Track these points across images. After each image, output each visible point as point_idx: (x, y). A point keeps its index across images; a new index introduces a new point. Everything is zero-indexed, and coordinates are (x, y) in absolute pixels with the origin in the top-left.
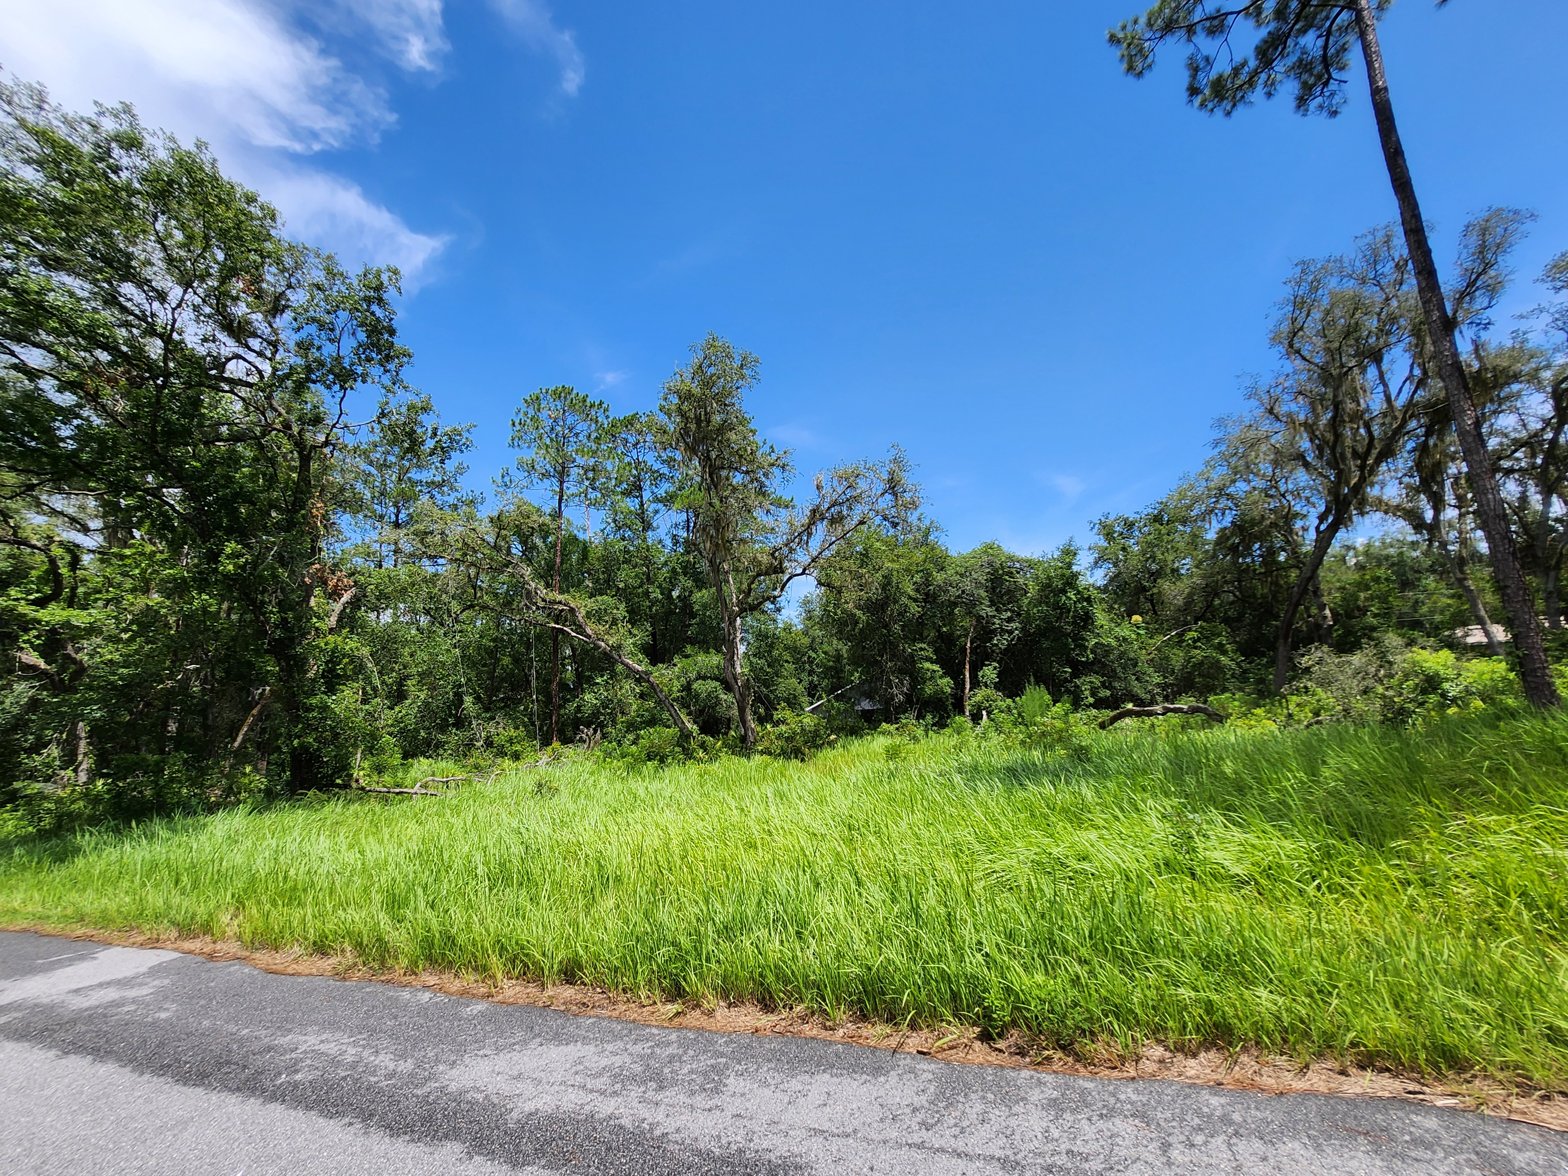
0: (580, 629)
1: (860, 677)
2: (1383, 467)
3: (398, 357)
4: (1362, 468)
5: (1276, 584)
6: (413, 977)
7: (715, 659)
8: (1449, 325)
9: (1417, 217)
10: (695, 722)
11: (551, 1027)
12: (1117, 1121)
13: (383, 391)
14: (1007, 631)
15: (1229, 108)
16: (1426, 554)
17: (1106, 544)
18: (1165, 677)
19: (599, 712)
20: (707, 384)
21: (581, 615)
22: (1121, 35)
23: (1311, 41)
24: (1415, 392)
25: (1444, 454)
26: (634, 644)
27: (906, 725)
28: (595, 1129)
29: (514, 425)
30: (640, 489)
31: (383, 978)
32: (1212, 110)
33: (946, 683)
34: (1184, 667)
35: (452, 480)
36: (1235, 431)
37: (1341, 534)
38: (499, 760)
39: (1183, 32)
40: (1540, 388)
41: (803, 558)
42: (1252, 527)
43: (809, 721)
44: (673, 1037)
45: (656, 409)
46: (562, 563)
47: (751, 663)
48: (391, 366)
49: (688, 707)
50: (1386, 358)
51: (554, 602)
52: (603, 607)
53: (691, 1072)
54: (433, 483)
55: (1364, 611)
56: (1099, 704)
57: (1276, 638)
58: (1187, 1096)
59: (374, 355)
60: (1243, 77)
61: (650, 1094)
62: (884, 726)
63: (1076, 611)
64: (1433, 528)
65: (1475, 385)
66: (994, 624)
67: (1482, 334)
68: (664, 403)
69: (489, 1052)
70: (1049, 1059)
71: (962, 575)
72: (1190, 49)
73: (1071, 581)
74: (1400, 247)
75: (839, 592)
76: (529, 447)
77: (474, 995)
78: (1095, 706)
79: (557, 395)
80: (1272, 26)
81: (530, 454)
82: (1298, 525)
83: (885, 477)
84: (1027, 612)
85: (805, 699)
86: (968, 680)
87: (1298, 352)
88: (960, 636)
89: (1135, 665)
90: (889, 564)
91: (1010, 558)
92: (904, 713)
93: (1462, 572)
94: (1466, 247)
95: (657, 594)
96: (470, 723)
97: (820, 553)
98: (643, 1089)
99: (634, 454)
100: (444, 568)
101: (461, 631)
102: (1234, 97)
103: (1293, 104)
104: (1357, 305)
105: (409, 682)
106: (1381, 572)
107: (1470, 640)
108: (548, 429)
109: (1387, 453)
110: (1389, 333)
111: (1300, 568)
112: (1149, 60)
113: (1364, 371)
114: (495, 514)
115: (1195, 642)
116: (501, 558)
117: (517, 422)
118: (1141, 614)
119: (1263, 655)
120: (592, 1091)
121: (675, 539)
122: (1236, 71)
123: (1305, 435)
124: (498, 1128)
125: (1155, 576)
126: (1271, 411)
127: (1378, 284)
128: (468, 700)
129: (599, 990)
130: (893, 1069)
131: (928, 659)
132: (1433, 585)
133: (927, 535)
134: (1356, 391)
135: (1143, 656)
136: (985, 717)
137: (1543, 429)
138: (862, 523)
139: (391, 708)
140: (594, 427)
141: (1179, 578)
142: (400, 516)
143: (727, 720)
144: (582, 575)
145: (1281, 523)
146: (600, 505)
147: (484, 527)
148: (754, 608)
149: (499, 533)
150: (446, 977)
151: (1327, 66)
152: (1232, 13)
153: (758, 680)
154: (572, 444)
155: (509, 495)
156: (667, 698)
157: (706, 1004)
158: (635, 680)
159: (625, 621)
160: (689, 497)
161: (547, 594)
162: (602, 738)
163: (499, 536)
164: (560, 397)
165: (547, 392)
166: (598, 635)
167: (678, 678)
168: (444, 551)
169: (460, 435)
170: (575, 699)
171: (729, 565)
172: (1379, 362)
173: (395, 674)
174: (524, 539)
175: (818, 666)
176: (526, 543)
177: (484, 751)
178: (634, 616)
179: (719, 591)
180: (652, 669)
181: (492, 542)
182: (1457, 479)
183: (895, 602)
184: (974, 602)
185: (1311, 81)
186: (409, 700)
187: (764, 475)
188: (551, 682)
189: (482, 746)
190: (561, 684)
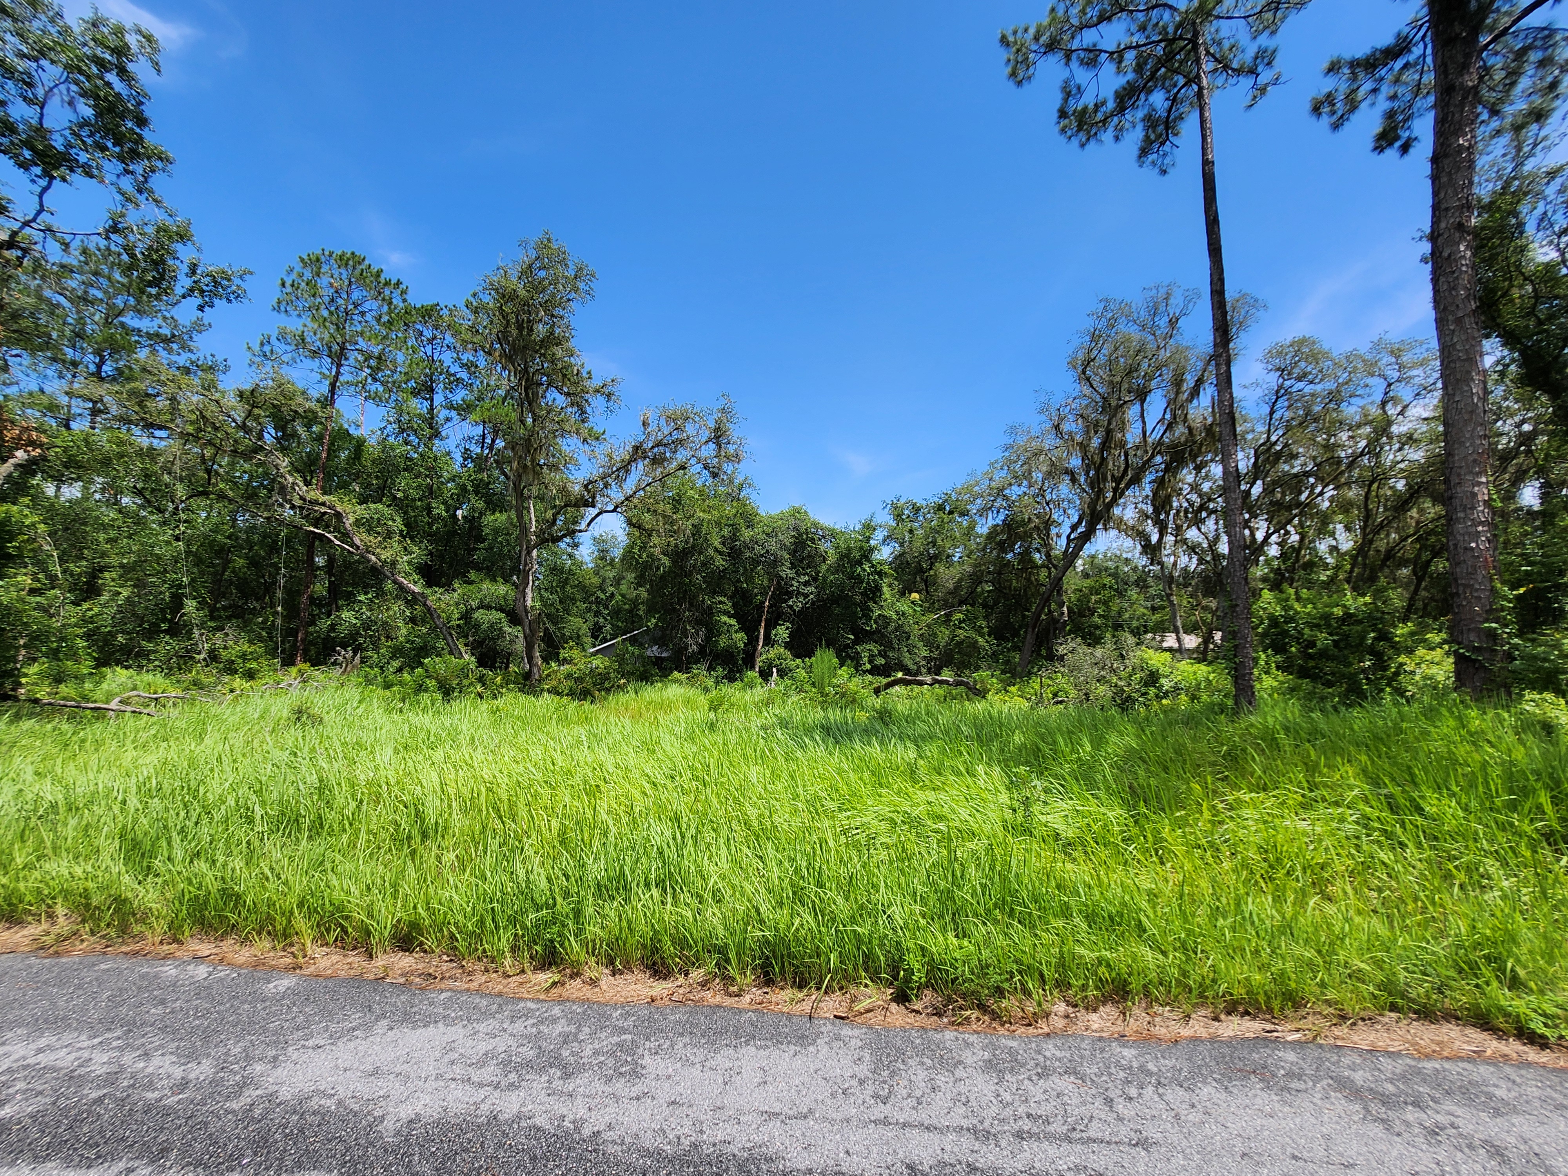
0: (345, 536)
1: (656, 624)
2: (1130, 491)
3: (149, 158)
4: (1115, 490)
5: (1028, 580)
6: (175, 946)
7: (502, 589)
10: (473, 655)
11: (395, 1005)
12: (1055, 1078)
13: (118, 197)
14: (803, 594)
15: (1084, 140)
17: (894, 524)
18: (931, 652)
19: (358, 633)
20: (537, 287)
21: (349, 521)
22: (1011, 39)
23: (1158, 99)
24: (1164, 433)
26: (409, 563)
27: (698, 675)
28: (505, 1134)
29: (283, 285)
30: (431, 390)
31: (125, 949)
32: (1070, 138)
33: (740, 638)
34: (948, 644)
35: (186, 337)
36: (1021, 441)
38: (227, 678)
39: (1061, 54)
41: (616, 494)
42: (1018, 527)
43: (598, 662)
44: (556, 1011)
45: (461, 305)
46: (328, 458)
47: (542, 597)
48: (138, 168)
49: (466, 637)
50: (1149, 399)
51: (316, 502)
52: (376, 516)
53: (596, 1053)
54: (157, 335)
55: (1093, 611)
56: (875, 671)
58: (1102, 1050)
59: (110, 144)
60: (1100, 116)
61: (557, 1084)
62: (676, 674)
63: (868, 583)
64: (1154, 550)
66: (792, 585)
68: (471, 299)
69: (322, 1043)
71: (767, 535)
72: (1066, 74)
73: (867, 554)
75: (650, 535)
76: (299, 316)
77: (274, 968)
78: (870, 672)
79: (343, 261)
80: (1130, 76)
81: (295, 324)
82: (1054, 531)
83: (712, 425)
84: (825, 578)
85: (588, 640)
86: (761, 636)
87: (1088, 379)
88: (758, 595)
89: (908, 638)
90: (701, 514)
91: (815, 525)
92: (696, 663)
93: (1170, 588)
95: (440, 510)
96: (190, 632)
97: (635, 493)
98: (545, 1078)
99: (429, 349)
100: (161, 441)
101: (185, 522)
102: (1089, 132)
103: (1135, 152)
105: (107, 575)
107: (1165, 644)
108: (327, 299)
109: (1136, 480)
110: (1153, 378)
111: (1049, 569)
112: (1030, 72)
113: (1132, 406)
114: (247, 387)
115: (960, 622)
116: (248, 442)
117: (288, 283)
118: (918, 592)
119: (1009, 640)
120: (481, 1085)
121: (467, 455)
122: (1097, 107)
123: (1078, 453)
124: (372, 1144)
125: (934, 559)
126: (1057, 427)
127: (1154, 334)
128: (190, 605)
129: (445, 958)
130: (818, 1037)
131: (726, 613)
133: (740, 489)
134: (1123, 423)
135: (916, 631)
136: (775, 674)
138: (683, 467)
139: (76, 603)
140: (386, 308)
141: (951, 564)
142: (105, 368)
143: (510, 654)
144: (349, 476)
145: (1042, 527)
146: (381, 400)
147: (230, 400)
148: (556, 540)
149: (250, 412)
150: (228, 945)
151: (1167, 129)
152: (1106, 52)
153: (548, 616)
154: (356, 323)
155: (268, 368)
156: (444, 625)
157: (588, 974)
158: (407, 602)
159: (401, 535)
160: (489, 410)
161: (307, 492)
162: (362, 662)
163: (249, 414)
164: (347, 265)
165: (330, 255)
166: (367, 547)
167: (457, 604)
168: (172, 420)
169: (229, 280)
170: (329, 616)
171: (535, 490)
172: (1143, 402)
173: (84, 563)
174: (282, 423)
175: (606, 608)
176: (283, 429)
177: (207, 666)
178: (411, 531)
179: (520, 516)
180: (428, 591)
181: (239, 420)
182: (1178, 512)
183: (700, 553)
184: (776, 562)
185: (1153, 137)
186: (105, 597)
187: (587, 401)
188: (299, 593)
189: (204, 660)
190: (311, 597)
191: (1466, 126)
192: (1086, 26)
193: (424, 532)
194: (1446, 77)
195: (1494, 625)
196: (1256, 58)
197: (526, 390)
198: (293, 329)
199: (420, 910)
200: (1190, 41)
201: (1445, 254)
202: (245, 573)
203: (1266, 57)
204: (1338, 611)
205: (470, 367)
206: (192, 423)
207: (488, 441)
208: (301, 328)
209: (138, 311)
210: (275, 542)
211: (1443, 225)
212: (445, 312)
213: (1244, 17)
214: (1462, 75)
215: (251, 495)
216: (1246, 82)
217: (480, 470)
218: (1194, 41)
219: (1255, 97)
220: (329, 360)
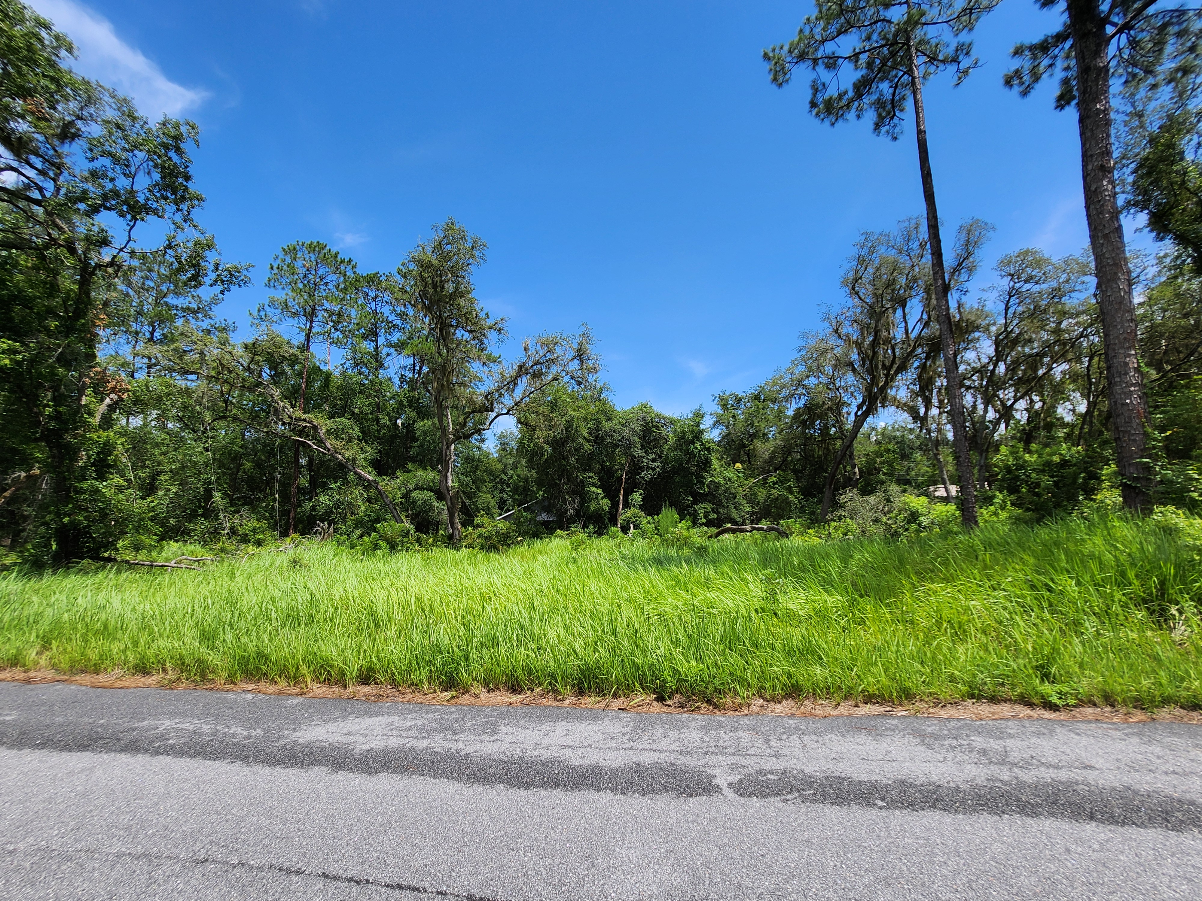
0: (320, 442)
1: (543, 496)
2: (899, 377)
3: (191, 200)
4: (887, 376)
5: (828, 449)
6: (233, 685)
7: (431, 475)
8: (946, 289)
9: (935, 218)
10: (412, 523)
11: (359, 709)
12: (740, 732)
13: (173, 226)
14: (652, 468)
15: (833, 120)
16: (918, 437)
17: (722, 412)
18: (753, 507)
19: (331, 511)
20: (445, 258)
21: (322, 431)
22: (771, 55)
23: (885, 87)
24: (922, 330)
25: (934, 372)
26: (365, 459)
27: (575, 532)
28: (418, 754)
29: (272, 268)
30: (376, 334)
31: (205, 687)
32: (823, 120)
33: (605, 503)
34: (766, 501)
35: (207, 309)
36: (813, 342)
37: (870, 419)
38: (243, 546)
39: (810, 62)
40: (989, 337)
41: (508, 401)
42: (817, 409)
43: (502, 526)
45: (394, 272)
46: (306, 388)
47: (459, 479)
48: (184, 207)
49: (407, 511)
50: (909, 305)
51: (299, 419)
52: (340, 427)
53: (473, 725)
55: (878, 471)
56: (709, 523)
57: (824, 486)
58: (777, 721)
59: (169, 195)
60: (844, 102)
61: (449, 736)
62: (559, 532)
63: (700, 457)
64: (923, 420)
65: (956, 329)
66: (643, 462)
67: (963, 297)
68: (401, 267)
69: (319, 723)
70: (698, 708)
71: (622, 425)
72: (814, 76)
73: (698, 435)
74: (924, 233)
75: (534, 430)
76: (283, 288)
78: (706, 525)
79: (312, 248)
80: (864, 72)
81: (281, 295)
82: (845, 410)
83: (576, 347)
84: (667, 455)
85: (496, 511)
86: (621, 501)
87: (857, 293)
88: (617, 470)
89: (735, 498)
90: (572, 413)
91: (658, 416)
92: (573, 523)
93: (937, 449)
94: (959, 239)
95: (385, 420)
96: (217, 515)
97: (522, 399)
98: (443, 734)
99: (373, 305)
100: (192, 383)
101: (212, 438)
102: (837, 114)
103: (872, 127)
104: (895, 268)
105: (162, 477)
106: (890, 447)
107: (937, 494)
108: (301, 276)
109: (903, 368)
110: (911, 288)
111: (843, 440)
112: (787, 77)
113: (894, 311)
114: (250, 341)
115: (774, 484)
116: (252, 380)
117: (275, 266)
118: (741, 463)
119: (815, 496)
121: (402, 379)
122: (840, 97)
123: (855, 350)
124: (348, 758)
125: (753, 436)
126: (836, 331)
127: (909, 255)
128: (217, 496)
129: (389, 686)
130: (605, 717)
131: (594, 485)
132: (920, 458)
133: (600, 393)
134: (889, 325)
135: (740, 492)
136: (632, 528)
137: (988, 363)
138: (555, 379)
139: (143, 498)
140: (342, 279)
141: (767, 440)
142: (155, 334)
143: (438, 522)
144: (321, 399)
145: (834, 408)
146: (341, 344)
147: (239, 351)
148: (467, 437)
149: (253, 358)
150: (262, 685)
151: (893, 107)
152: (842, 57)
153: (464, 493)
154: (322, 291)
155: (264, 327)
156: (391, 502)
157: (473, 690)
158: (365, 488)
159: (359, 440)
160: (417, 346)
161: (293, 412)
162: (335, 532)
163: (252, 360)
164: (314, 250)
165: (303, 245)
166: (336, 449)
167: (400, 488)
168: (201, 368)
169: (239, 272)
170: (311, 500)
171: (450, 402)
172: (904, 306)
173: (148, 470)
174: (274, 365)
175: (508, 486)
176: (275, 369)
177: (229, 538)
178: (366, 436)
179: (441, 421)
180: (379, 479)
181: (245, 365)
182: (940, 389)
183: (573, 441)
184: (630, 446)
185: (884, 114)
186: (161, 493)
187: (484, 335)
188: (290, 485)
189: (228, 534)
190: (298, 487)
191: (1101, 95)
192: (826, 40)
193: (375, 436)
194: (1084, 61)
195: (1148, 460)
196: (957, 50)
197: (441, 330)
198: (279, 297)
199: (374, 659)
200: (904, 44)
201: (1093, 188)
202: (252, 473)
203: (964, 49)
204: (1056, 459)
205: (403, 316)
206: (214, 369)
207: (418, 368)
208: (284, 297)
209: (176, 293)
210: (272, 449)
211: (1090, 167)
212: (383, 278)
213: (947, 22)
214: (1095, 59)
215: (254, 417)
216: (952, 68)
217: (412, 390)
218: (907, 43)
219: (960, 78)
220: (305, 318)
